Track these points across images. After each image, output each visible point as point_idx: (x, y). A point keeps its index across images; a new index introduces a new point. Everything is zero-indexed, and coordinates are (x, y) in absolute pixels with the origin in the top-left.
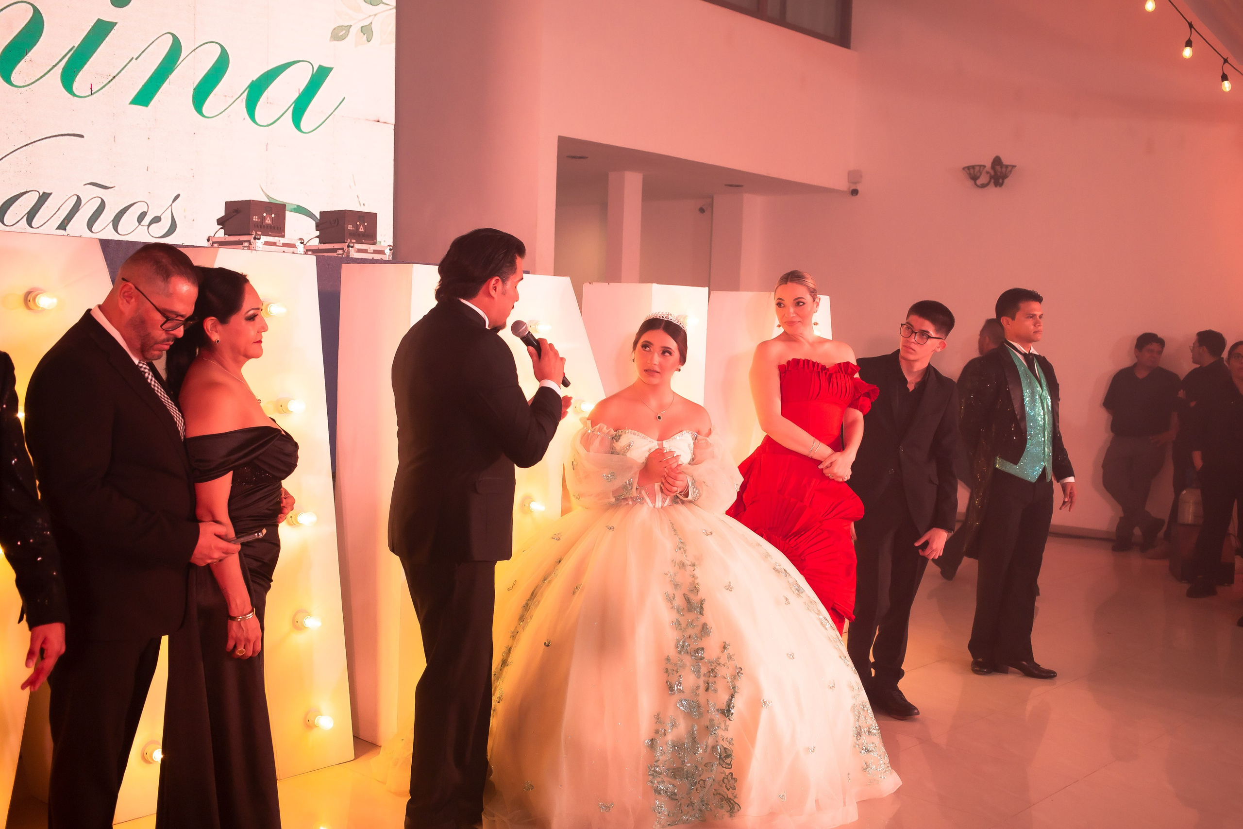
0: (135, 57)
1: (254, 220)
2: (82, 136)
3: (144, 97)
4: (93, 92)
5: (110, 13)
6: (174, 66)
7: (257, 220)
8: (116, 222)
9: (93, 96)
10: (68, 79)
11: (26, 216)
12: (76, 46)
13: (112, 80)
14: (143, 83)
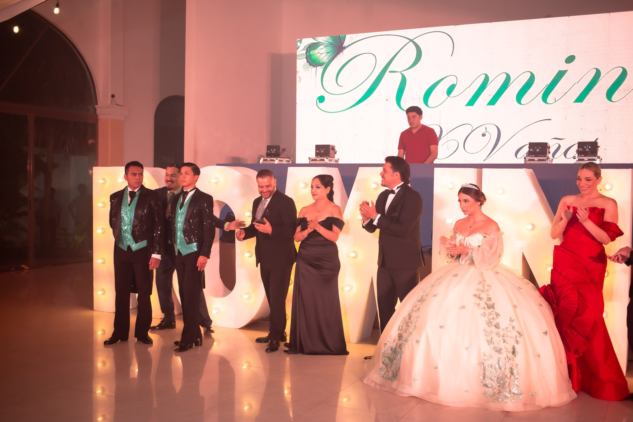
0: (577, 83)
1: (531, 150)
2: (550, 120)
3: (580, 99)
4: (556, 101)
5: (564, 66)
6: (597, 82)
7: (532, 150)
8: (565, 153)
9: (555, 102)
10: (545, 98)
11: (526, 154)
12: (549, 84)
13: (565, 94)
14: (580, 93)
